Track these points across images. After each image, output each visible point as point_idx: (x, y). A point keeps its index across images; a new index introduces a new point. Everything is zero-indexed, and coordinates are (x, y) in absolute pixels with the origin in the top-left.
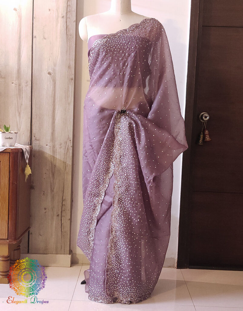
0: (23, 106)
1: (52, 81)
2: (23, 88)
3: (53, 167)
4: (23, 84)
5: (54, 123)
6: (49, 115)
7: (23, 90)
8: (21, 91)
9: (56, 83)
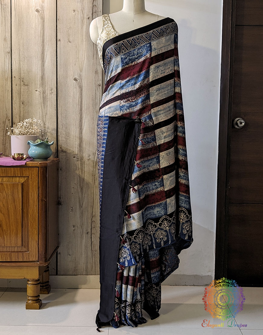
0: (48, 115)
1: (78, 88)
2: (48, 95)
3: (82, 180)
4: (48, 92)
5: (82, 133)
6: (75, 124)
7: (48, 98)
8: (46, 99)
9: (83, 90)
